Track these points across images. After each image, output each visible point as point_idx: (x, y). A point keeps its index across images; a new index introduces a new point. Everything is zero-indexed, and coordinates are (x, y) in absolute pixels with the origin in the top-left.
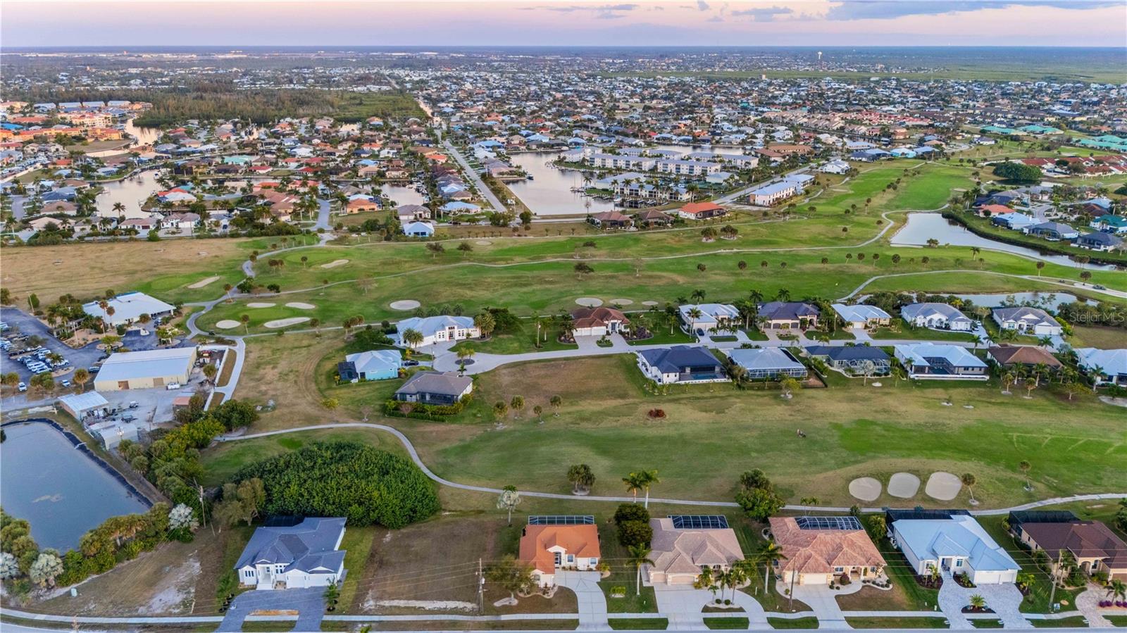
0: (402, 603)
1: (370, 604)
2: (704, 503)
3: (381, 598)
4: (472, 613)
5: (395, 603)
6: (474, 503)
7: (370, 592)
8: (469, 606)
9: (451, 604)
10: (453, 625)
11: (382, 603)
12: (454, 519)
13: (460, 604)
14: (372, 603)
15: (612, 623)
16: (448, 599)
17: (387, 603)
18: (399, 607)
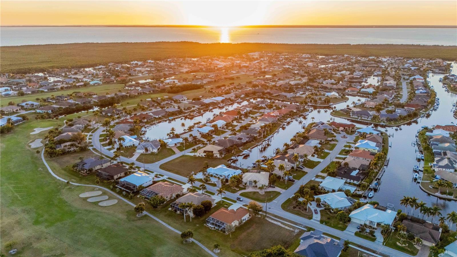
0: (287, 227)
1: (297, 231)
2: (158, 220)
3: (292, 231)
4: (268, 217)
5: (288, 228)
7: (295, 234)
8: (268, 219)
9: (272, 221)
10: (276, 216)
11: (293, 230)
13: (270, 220)
14: (296, 231)
15: (235, 202)
16: (272, 223)
17: (291, 229)
18: (288, 227)
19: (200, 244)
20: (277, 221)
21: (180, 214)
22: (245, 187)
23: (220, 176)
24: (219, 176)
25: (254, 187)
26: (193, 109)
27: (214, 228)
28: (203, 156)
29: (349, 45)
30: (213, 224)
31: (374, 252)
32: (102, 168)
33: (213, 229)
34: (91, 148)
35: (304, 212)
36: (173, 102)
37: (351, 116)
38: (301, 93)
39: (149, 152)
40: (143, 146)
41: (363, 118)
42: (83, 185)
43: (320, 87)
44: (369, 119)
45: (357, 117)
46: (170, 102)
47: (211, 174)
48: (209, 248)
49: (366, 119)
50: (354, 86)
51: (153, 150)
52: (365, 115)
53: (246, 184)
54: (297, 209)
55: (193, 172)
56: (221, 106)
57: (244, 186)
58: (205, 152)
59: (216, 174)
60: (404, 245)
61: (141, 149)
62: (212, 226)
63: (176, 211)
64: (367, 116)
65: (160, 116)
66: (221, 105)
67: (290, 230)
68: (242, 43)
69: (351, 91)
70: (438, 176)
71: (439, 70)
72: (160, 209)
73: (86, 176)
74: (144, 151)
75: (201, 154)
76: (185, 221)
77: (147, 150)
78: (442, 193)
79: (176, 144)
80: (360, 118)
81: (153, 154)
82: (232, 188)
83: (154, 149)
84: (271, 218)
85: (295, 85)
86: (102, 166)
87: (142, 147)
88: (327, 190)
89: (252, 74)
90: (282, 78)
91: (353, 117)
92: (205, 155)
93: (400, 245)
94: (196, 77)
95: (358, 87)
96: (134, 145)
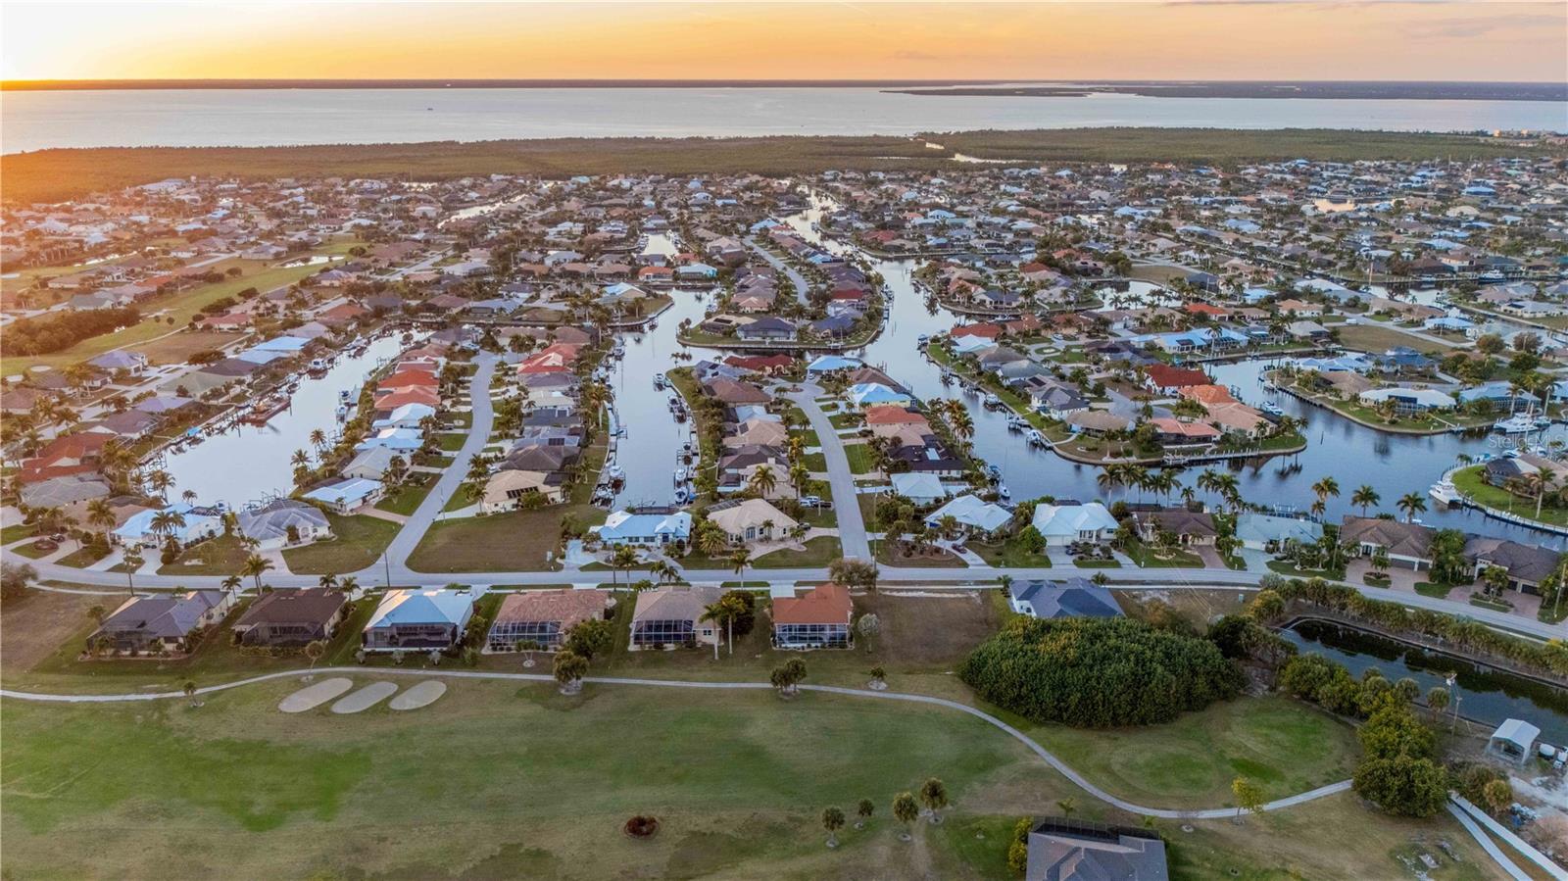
0: (946, 595)
2: (638, 682)
3: (969, 598)
5: (952, 596)
6: (923, 680)
7: (979, 601)
8: (888, 593)
10: (896, 583)
11: (966, 595)
12: (937, 666)
13: (895, 594)
14: (974, 595)
15: (769, 585)
17: (959, 595)
18: (949, 593)
19: (823, 688)
20: (912, 590)
21: (678, 650)
22: (743, 547)
23: (646, 539)
24: (642, 541)
25: (761, 540)
26: (237, 390)
27: (809, 646)
28: (509, 508)
29: (453, 143)
30: (792, 639)
31: (1143, 583)
32: (212, 622)
33: (807, 650)
34: (31, 583)
35: (937, 557)
36: (109, 380)
37: (743, 339)
38: (526, 296)
39: (306, 542)
40: (270, 523)
41: (776, 339)
42: (224, 687)
43: (561, 276)
44: (791, 340)
45: (759, 339)
46: (97, 383)
47: (615, 542)
48: (853, 686)
49: (784, 340)
50: (643, 263)
51: (315, 531)
52: (779, 330)
53: (740, 539)
54: (916, 556)
55: (549, 554)
56: (318, 367)
57: (735, 546)
58: (511, 494)
59: (631, 539)
60: (1171, 557)
61: (274, 537)
62: (799, 645)
63: (659, 646)
64: (784, 331)
65: (144, 433)
66: (316, 363)
67: (960, 599)
68: (42, 152)
69: (654, 277)
70: (1075, 427)
71: (789, 203)
72: (604, 659)
73: (188, 660)
74: (285, 539)
75: (501, 505)
76: (717, 658)
77: (293, 534)
78: (1115, 455)
79: (364, 500)
80: (768, 340)
81: (321, 542)
82: (710, 558)
83: (321, 525)
84: (891, 590)
85: (470, 276)
86: (209, 617)
87: (273, 528)
88: (922, 504)
89: (270, 257)
90: (396, 259)
91: (749, 339)
92: (514, 506)
93: (1164, 558)
94: (50, 285)
95: (656, 264)
96: (211, 533)
